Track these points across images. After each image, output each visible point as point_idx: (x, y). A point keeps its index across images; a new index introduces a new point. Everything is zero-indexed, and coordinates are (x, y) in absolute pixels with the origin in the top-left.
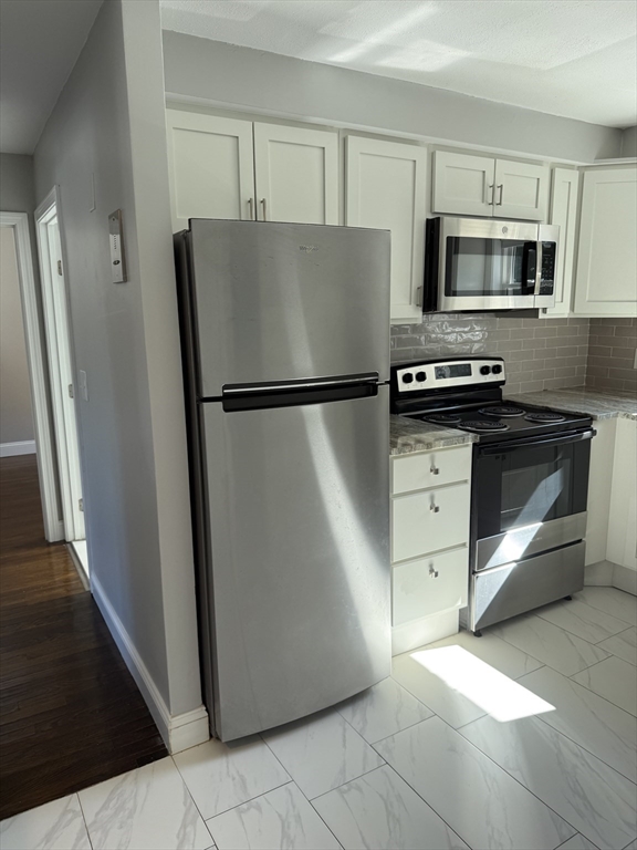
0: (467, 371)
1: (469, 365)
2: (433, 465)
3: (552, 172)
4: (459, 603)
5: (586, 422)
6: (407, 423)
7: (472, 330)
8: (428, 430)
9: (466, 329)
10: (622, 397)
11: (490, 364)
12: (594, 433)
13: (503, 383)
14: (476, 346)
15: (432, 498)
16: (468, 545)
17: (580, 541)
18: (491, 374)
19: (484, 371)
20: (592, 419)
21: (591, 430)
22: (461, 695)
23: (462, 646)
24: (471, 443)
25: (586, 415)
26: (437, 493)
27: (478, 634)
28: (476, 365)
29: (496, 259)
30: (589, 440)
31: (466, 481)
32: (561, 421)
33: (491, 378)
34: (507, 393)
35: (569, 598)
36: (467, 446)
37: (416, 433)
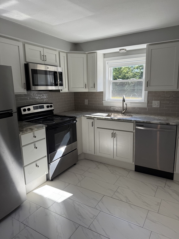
0: (43, 107)
1: (43, 105)
2: (34, 135)
3: (59, 53)
4: (46, 173)
5: (74, 118)
6: (26, 124)
7: (43, 95)
8: (32, 125)
9: (41, 95)
10: (83, 111)
11: (49, 105)
12: (77, 121)
13: (53, 110)
14: (45, 100)
15: (35, 145)
16: (47, 156)
17: (76, 149)
18: (50, 108)
19: (48, 107)
20: (76, 118)
21: (76, 120)
22: (48, 199)
23: (48, 185)
24: (45, 128)
25: (74, 117)
26: (36, 143)
27: (52, 180)
28: (45, 105)
29: (48, 76)
30: (76, 123)
31: (44, 138)
32: (68, 119)
33: (50, 109)
34: (55, 113)
35: (75, 164)
36: (44, 128)
37: (28, 126)
